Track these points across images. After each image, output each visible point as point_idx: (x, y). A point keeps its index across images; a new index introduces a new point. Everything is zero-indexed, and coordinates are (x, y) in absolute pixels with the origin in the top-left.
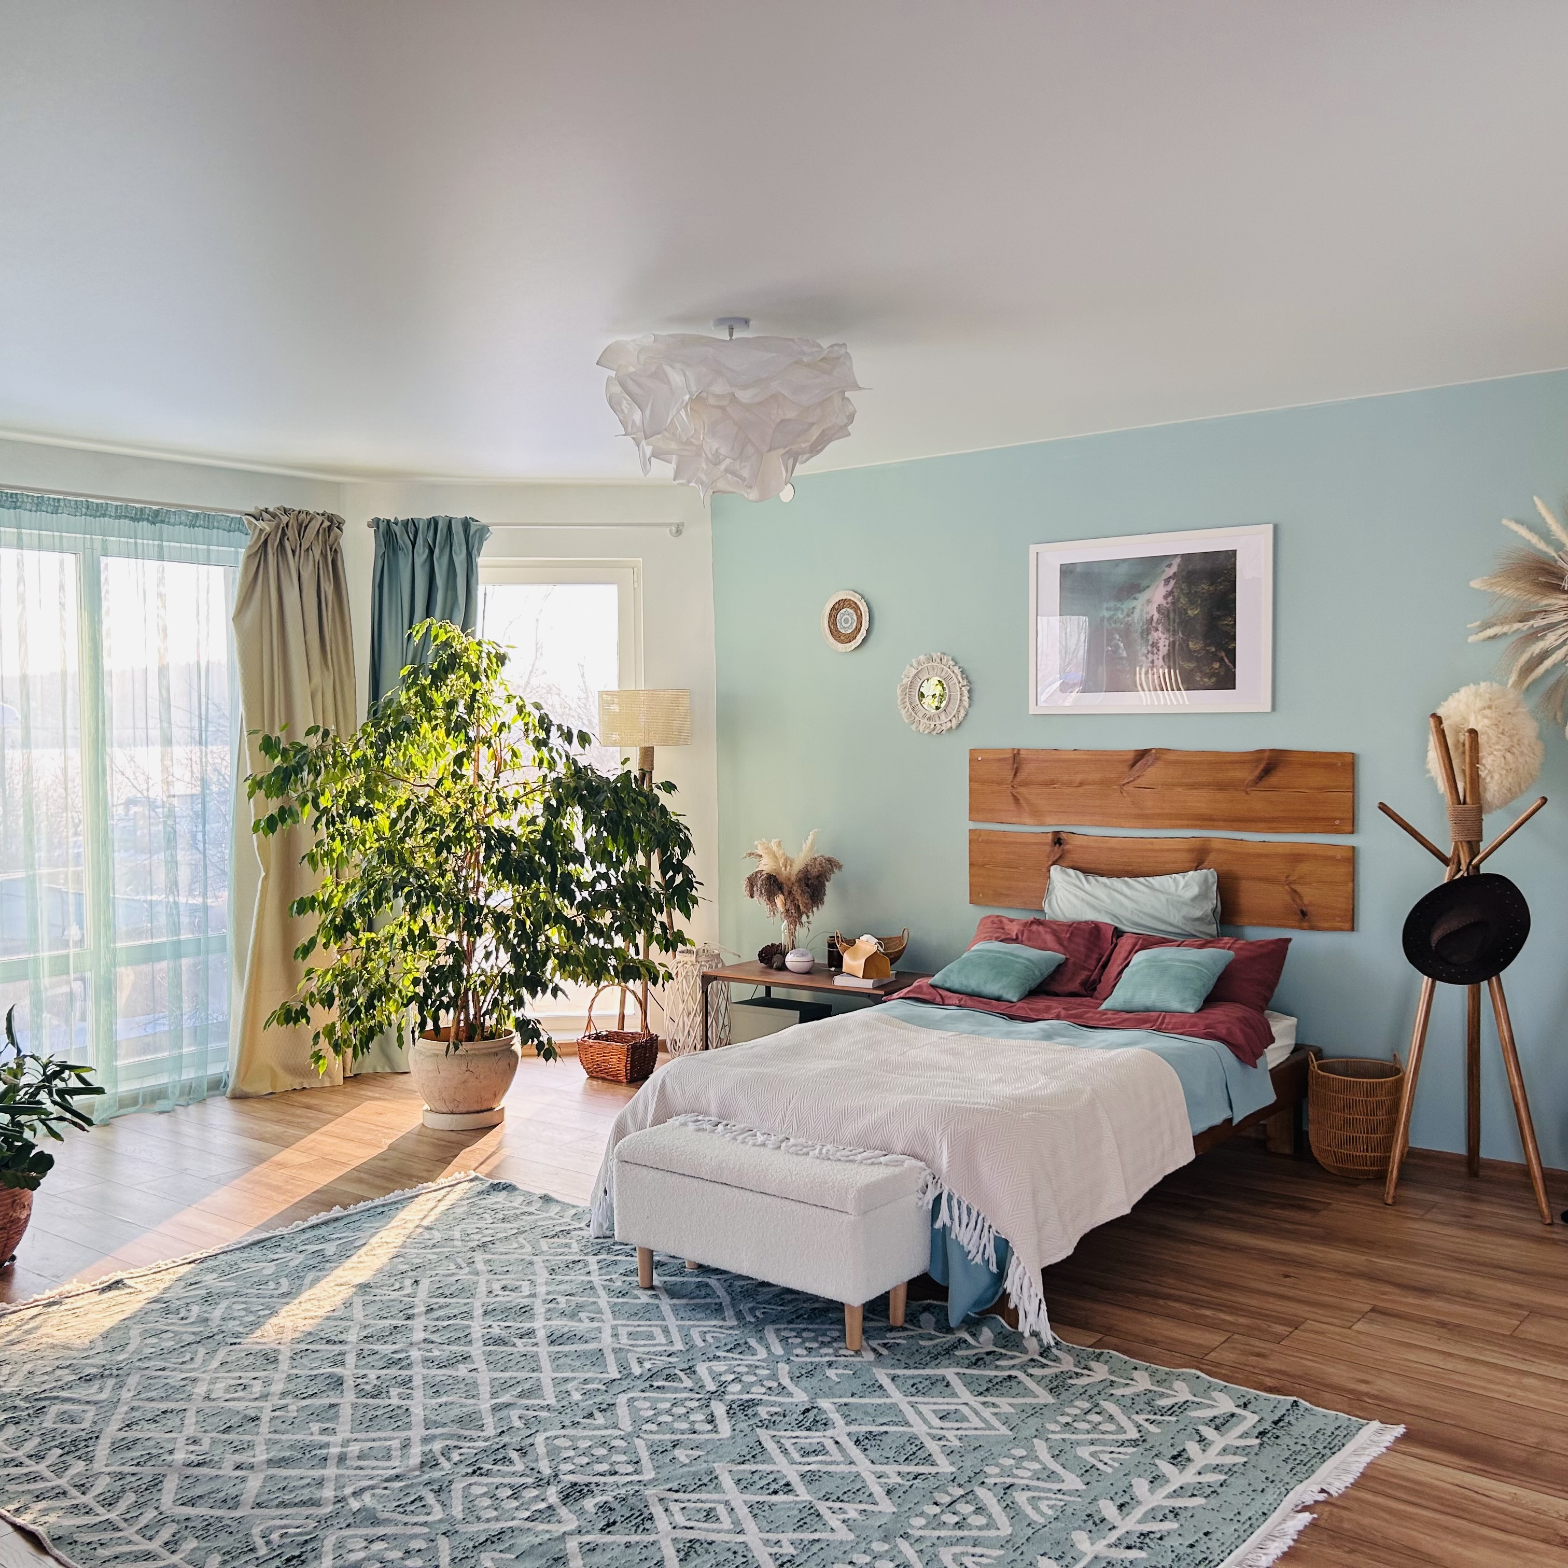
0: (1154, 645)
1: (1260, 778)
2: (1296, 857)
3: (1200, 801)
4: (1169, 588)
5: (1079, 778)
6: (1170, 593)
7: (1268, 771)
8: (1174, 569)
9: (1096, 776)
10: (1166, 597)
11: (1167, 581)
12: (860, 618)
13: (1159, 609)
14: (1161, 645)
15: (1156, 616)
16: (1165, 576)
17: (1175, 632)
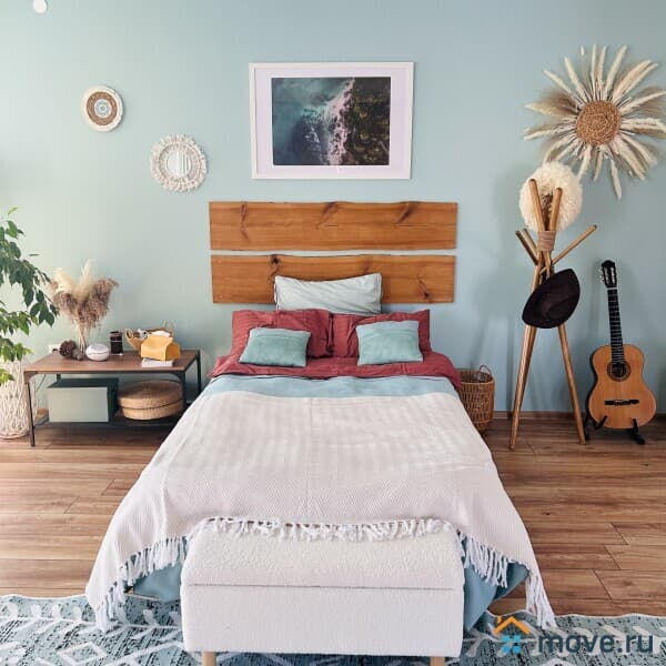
0: (338, 135)
1: (403, 219)
2: (423, 263)
3: (366, 233)
4: (348, 98)
5: (288, 220)
6: (349, 102)
7: (407, 215)
8: (351, 87)
9: (300, 220)
10: (345, 105)
11: (346, 94)
12: (114, 107)
13: (341, 112)
14: (342, 135)
15: (339, 117)
16: (345, 91)
17: (351, 128)
